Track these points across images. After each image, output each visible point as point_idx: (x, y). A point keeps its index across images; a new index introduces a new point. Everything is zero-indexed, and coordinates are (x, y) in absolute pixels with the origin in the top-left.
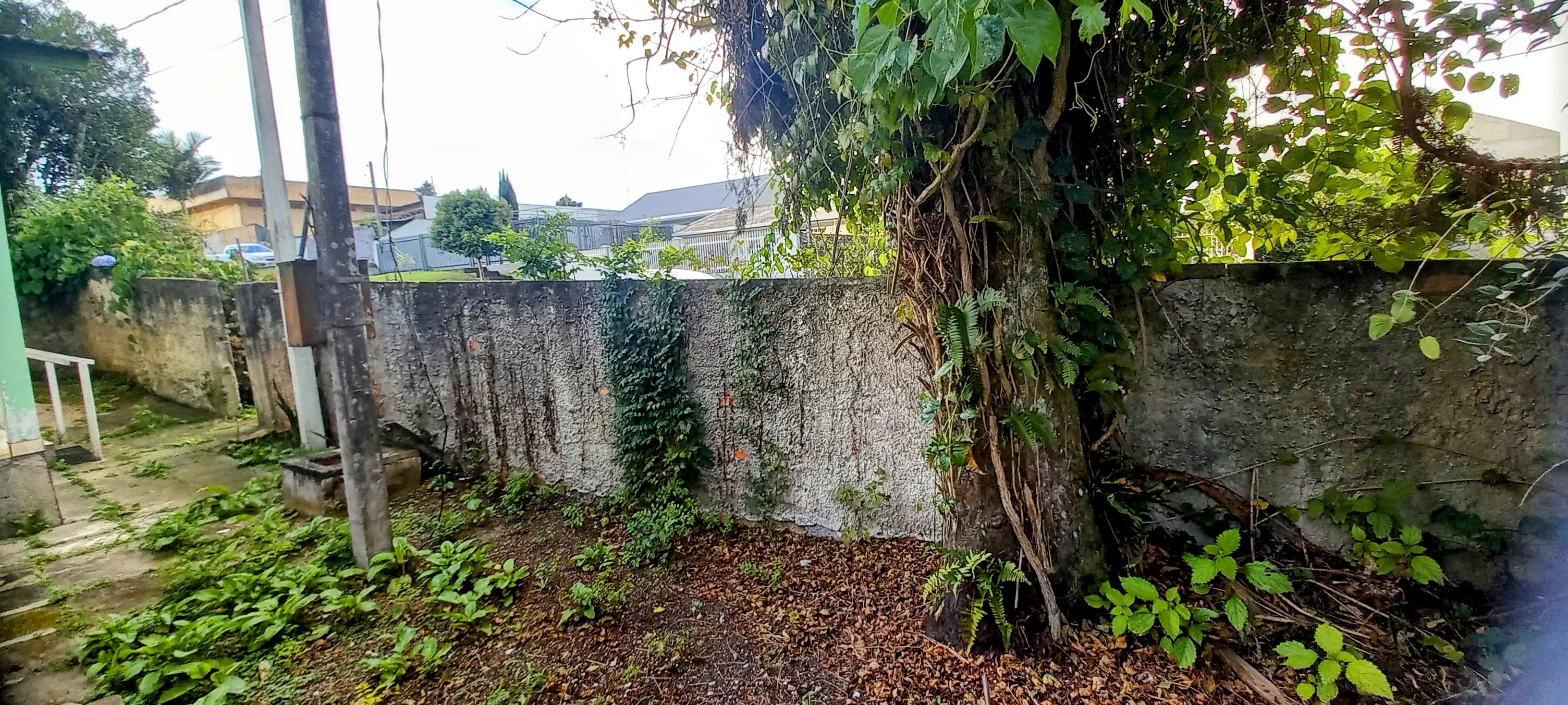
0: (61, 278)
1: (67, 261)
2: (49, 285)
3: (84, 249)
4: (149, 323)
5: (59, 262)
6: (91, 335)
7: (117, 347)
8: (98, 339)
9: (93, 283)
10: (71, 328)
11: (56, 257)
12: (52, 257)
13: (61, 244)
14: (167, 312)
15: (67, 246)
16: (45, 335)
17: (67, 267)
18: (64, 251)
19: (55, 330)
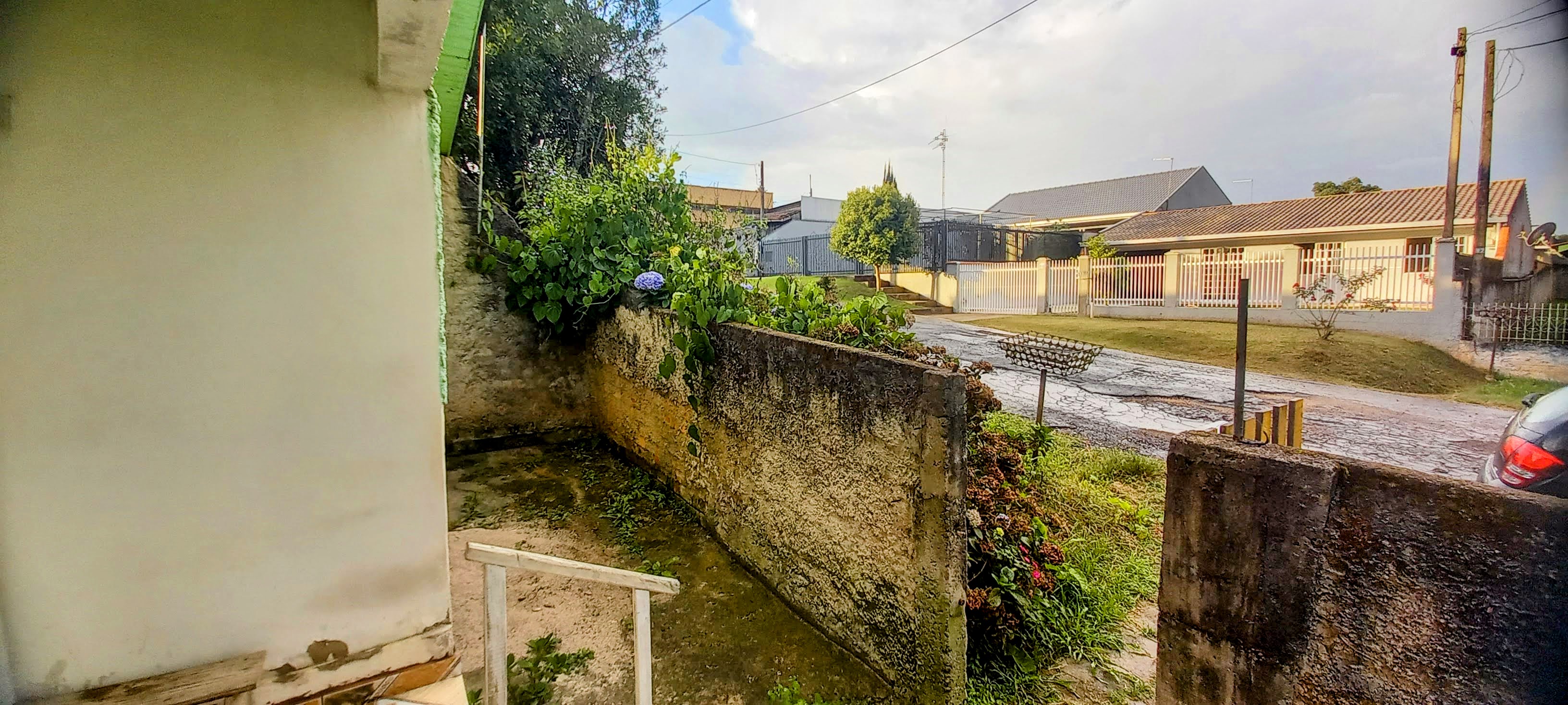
0: (587, 302)
1: (596, 276)
2: (569, 311)
3: (618, 257)
4: (734, 415)
5: (586, 276)
6: (607, 387)
7: (649, 421)
8: (617, 395)
9: (623, 312)
10: (581, 371)
11: (581, 269)
12: (576, 268)
13: (588, 249)
14: (783, 408)
15: (598, 253)
16: (553, 379)
17: (597, 285)
18: (592, 259)
19: (565, 374)
